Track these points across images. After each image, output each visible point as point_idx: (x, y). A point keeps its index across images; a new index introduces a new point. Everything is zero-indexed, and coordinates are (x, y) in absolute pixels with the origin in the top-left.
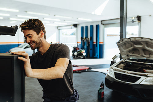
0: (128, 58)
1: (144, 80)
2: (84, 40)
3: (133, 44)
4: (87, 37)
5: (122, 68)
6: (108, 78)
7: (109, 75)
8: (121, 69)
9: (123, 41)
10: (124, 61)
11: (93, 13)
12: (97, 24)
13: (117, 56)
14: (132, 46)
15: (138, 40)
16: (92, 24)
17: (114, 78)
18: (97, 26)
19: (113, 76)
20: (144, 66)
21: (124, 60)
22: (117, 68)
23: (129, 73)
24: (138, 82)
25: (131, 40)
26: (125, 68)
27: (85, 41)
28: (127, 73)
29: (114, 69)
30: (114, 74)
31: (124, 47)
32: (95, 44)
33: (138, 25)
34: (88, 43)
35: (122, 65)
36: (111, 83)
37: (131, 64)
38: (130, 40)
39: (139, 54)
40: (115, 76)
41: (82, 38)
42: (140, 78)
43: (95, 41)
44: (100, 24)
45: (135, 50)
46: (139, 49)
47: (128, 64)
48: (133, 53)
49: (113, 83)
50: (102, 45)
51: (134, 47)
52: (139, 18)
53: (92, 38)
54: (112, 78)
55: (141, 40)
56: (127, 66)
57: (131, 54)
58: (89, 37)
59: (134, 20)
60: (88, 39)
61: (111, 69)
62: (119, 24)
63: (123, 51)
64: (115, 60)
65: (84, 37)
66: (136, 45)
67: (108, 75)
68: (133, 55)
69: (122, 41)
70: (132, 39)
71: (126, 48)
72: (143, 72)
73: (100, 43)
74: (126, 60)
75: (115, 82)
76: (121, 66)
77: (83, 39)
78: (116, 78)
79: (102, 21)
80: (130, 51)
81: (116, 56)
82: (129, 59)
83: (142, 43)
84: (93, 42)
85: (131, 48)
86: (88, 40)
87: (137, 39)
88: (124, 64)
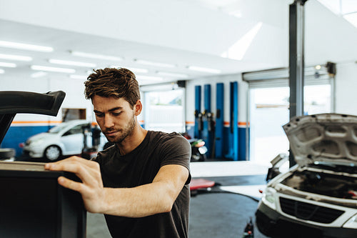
0: (311, 162)
1: (354, 219)
2: (201, 118)
3: (322, 128)
4: (208, 110)
5: (297, 185)
6: (263, 211)
7: (266, 203)
8: (295, 188)
9: (299, 123)
10: (301, 170)
11: (224, 55)
12: (233, 80)
13: (282, 156)
14: (320, 135)
15: (335, 120)
16: (220, 81)
17: (280, 210)
18: (234, 86)
19: (276, 205)
20: (350, 183)
21: (302, 167)
22: (285, 187)
23: (315, 199)
24: (337, 223)
25: (319, 121)
26: (304, 187)
27: (204, 119)
28: (311, 199)
29: (278, 189)
30: (278, 200)
31: (301, 135)
32: (228, 126)
33: (330, 83)
34: (212, 123)
35: (297, 179)
36: (272, 222)
37: (319, 177)
38: (317, 119)
39: (337, 154)
40: (282, 207)
41: (197, 112)
42: (343, 212)
43: (227, 118)
44: (239, 80)
45: (327, 145)
46: (337, 141)
47: (312, 177)
48: (323, 151)
49: (275, 223)
50: (244, 129)
51: (326, 136)
52: (331, 68)
53: (220, 113)
54: (275, 212)
55: (341, 121)
56: (310, 182)
57: (317, 153)
58: (214, 110)
59: (320, 73)
60: (212, 114)
61: (271, 189)
62: (287, 82)
63: (299, 146)
64: (277, 166)
65: (203, 110)
66: (330, 131)
67: (263, 204)
68: (323, 154)
69: (295, 122)
70: (319, 118)
71: (307, 138)
72: (350, 196)
73: (239, 124)
74: (305, 168)
75: (280, 219)
76: (295, 183)
77: (200, 115)
78: (283, 211)
79: (243, 74)
80: (315, 147)
81: (279, 156)
82: (312, 165)
83: (345, 127)
84: (224, 123)
85: (319, 139)
86: (211, 117)
87: (333, 118)
88: (302, 178)
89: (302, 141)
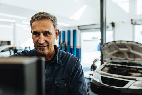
0: (111, 61)
1: (133, 84)
3: (117, 47)
4: (64, 41)
5: (107, 71)
6: (94, 83)
7: (95, 79)
9: (108, 45)
10: (108, 65)
11: (71, 18)
12: (74, 29)
13: (97, 60)
14: (116, 50)
16: (69, 29)
17: (101, 82)
18: (74, 32)
19: (100, 80)
20: (128, 70)
22: (103, 72)
24: (126, 87)
25: (117, 44)
26: (110, 72)
27: (62, 45)
28: (115, 77)
29: (100, 73)
30: (100, 78)
31: (108, 50)
32: (72, 48)
34: (66, 47)
35: (106, 69)
36: (98, 87)
37: (116, 67)
38: (116, 43)
39: (123, 57)
40: (102, 80)
41: (60, 42)
42: (128, 82)
43: (72, 45)
44: (77, 29)
45: (119, 54)
46: (124, 52)
47: (114, 67)
48: (117, 56)
49: (99, 88)
50: (79, 49)
51: (119, 50)
53: (69, 42)
54: (99, 83)
55: (126, 44)
56: (112, 70)
57: (115, 58)
58: (66, 41)
59: (109, 26)
60: (66, 43)
61: (96, 73)
63: (107, 55)
65: (62, 41)
66: (121, 48)
68: (117, 58)
69: (106, 44)
71: (110, 51)
72: (130, 75)
73: (77, 47)
74: (109, 64)
75: (102, 86)
76: (106, 70)
77: (60, 44)
78: (103, 82)
79: (79, 26)
80: (114, 55)
82: (113, 63)
83: (127, 46)
84: (70, 47)
85: (116, 51)
86: (65, 44)
87: (123, 42)
88: (108, 68)
89: (109, 52)
